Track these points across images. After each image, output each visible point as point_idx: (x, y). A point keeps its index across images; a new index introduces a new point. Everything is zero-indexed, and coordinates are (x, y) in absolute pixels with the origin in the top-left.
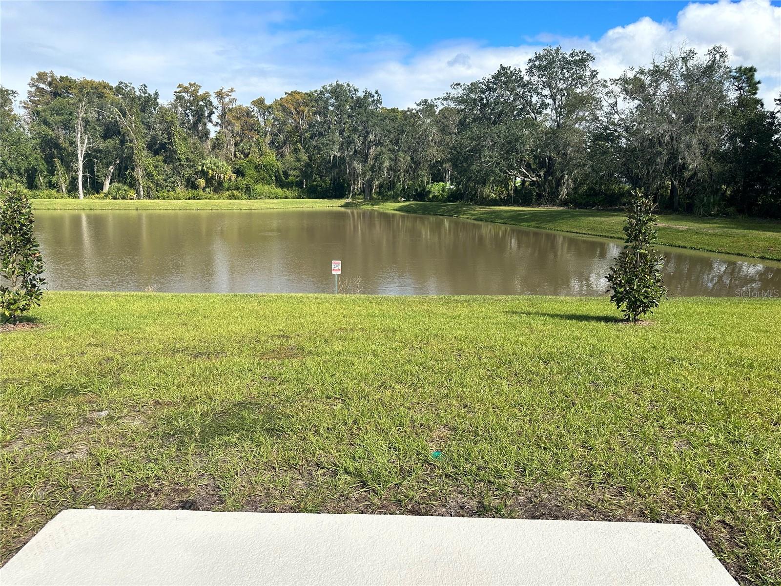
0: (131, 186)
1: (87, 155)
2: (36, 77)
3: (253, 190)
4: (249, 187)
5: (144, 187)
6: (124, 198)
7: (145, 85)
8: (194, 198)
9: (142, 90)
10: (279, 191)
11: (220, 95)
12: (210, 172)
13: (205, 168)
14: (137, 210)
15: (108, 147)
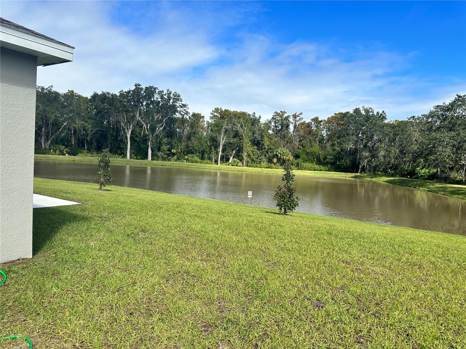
0: (241, 160)
1: (224, 145)
2: (214, 110)
3: (300, 165)
4: (299, 164)
5: (246, 161)
6: (237, 166)
7: (254, 113)
8: (269, 168)
9: (253, 115)
10: (317, 167)
11: (295, 116)
12: (279, 155)
13: (277, 153)
14: (238, 171)
15: (234, 142)
